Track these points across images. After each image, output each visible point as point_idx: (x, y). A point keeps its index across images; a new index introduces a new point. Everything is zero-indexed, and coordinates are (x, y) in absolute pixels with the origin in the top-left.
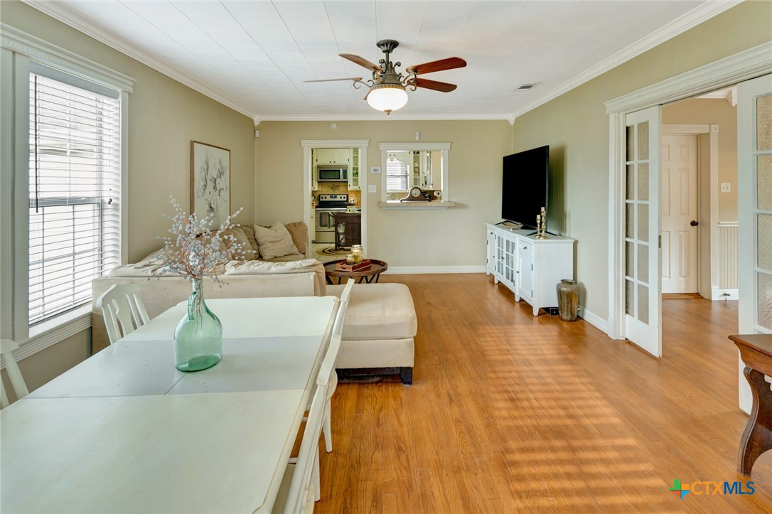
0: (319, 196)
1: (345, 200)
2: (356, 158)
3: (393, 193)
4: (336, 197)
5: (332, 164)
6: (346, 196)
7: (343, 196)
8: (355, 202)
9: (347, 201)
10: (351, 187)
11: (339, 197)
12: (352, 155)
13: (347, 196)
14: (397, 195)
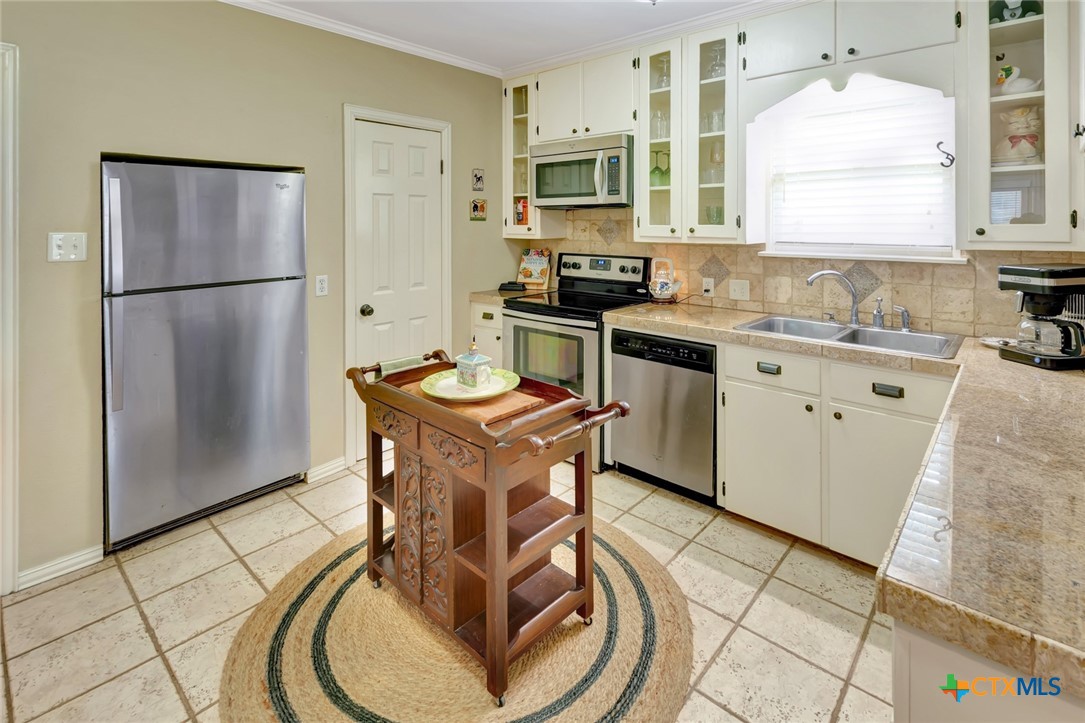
0: (561, 255)
1: (638, 278)
2: (661, 104)
3: (859, 263)
4: (607, 267)
5: (581, 133)
6: (640, 264)
7: (629, 264)
8: (679, 289)
9: (645, 283)
10: (645, 231)
11: (616, 264)
12: (646, 91)
13: (647, 262)
14: (880, 271)
